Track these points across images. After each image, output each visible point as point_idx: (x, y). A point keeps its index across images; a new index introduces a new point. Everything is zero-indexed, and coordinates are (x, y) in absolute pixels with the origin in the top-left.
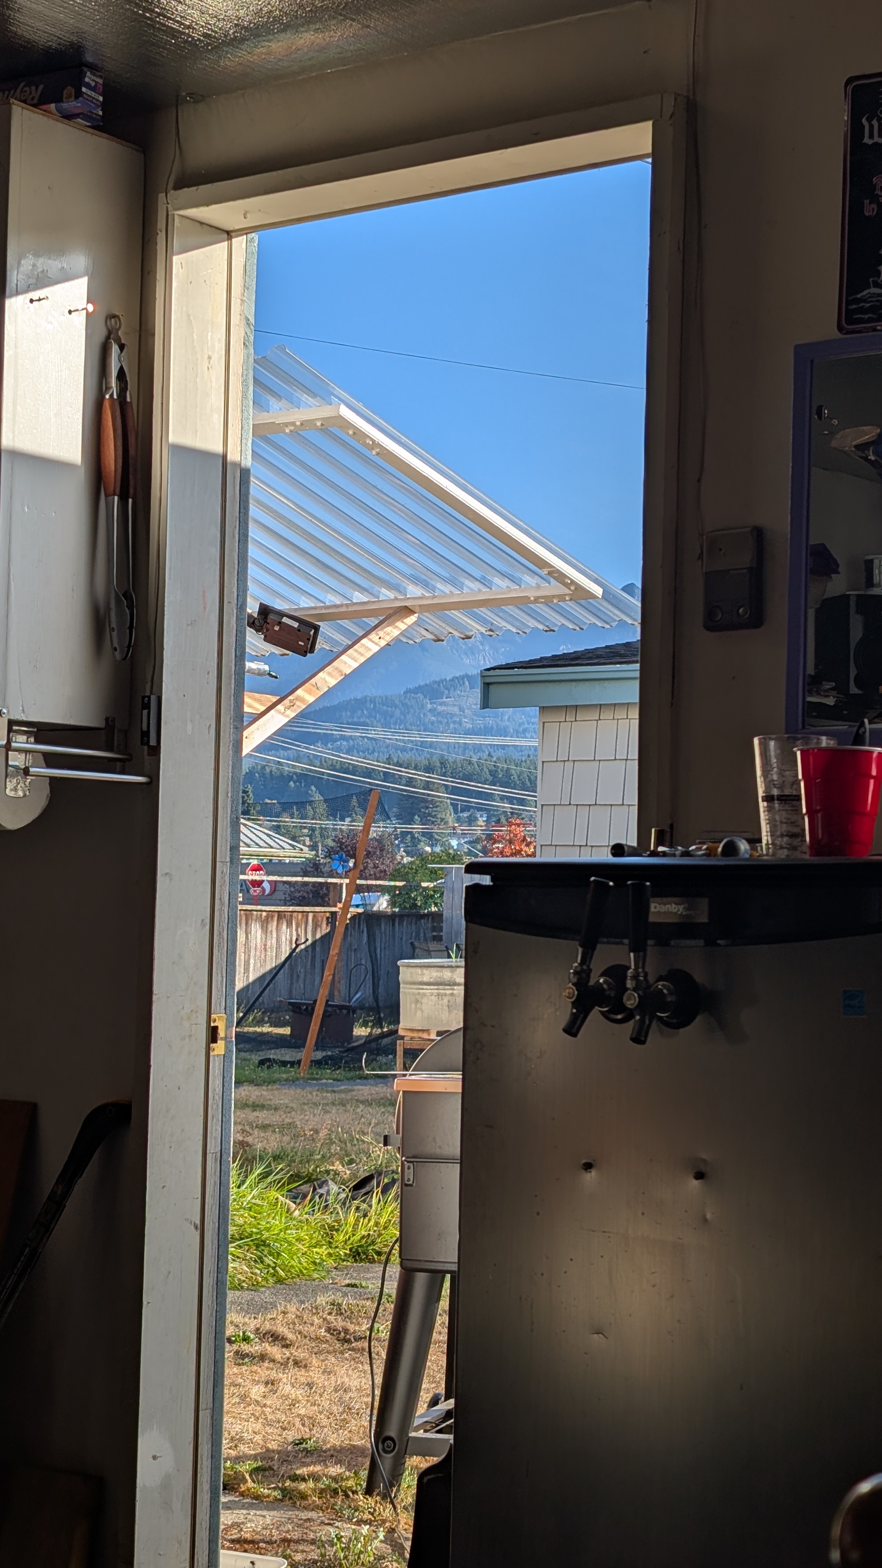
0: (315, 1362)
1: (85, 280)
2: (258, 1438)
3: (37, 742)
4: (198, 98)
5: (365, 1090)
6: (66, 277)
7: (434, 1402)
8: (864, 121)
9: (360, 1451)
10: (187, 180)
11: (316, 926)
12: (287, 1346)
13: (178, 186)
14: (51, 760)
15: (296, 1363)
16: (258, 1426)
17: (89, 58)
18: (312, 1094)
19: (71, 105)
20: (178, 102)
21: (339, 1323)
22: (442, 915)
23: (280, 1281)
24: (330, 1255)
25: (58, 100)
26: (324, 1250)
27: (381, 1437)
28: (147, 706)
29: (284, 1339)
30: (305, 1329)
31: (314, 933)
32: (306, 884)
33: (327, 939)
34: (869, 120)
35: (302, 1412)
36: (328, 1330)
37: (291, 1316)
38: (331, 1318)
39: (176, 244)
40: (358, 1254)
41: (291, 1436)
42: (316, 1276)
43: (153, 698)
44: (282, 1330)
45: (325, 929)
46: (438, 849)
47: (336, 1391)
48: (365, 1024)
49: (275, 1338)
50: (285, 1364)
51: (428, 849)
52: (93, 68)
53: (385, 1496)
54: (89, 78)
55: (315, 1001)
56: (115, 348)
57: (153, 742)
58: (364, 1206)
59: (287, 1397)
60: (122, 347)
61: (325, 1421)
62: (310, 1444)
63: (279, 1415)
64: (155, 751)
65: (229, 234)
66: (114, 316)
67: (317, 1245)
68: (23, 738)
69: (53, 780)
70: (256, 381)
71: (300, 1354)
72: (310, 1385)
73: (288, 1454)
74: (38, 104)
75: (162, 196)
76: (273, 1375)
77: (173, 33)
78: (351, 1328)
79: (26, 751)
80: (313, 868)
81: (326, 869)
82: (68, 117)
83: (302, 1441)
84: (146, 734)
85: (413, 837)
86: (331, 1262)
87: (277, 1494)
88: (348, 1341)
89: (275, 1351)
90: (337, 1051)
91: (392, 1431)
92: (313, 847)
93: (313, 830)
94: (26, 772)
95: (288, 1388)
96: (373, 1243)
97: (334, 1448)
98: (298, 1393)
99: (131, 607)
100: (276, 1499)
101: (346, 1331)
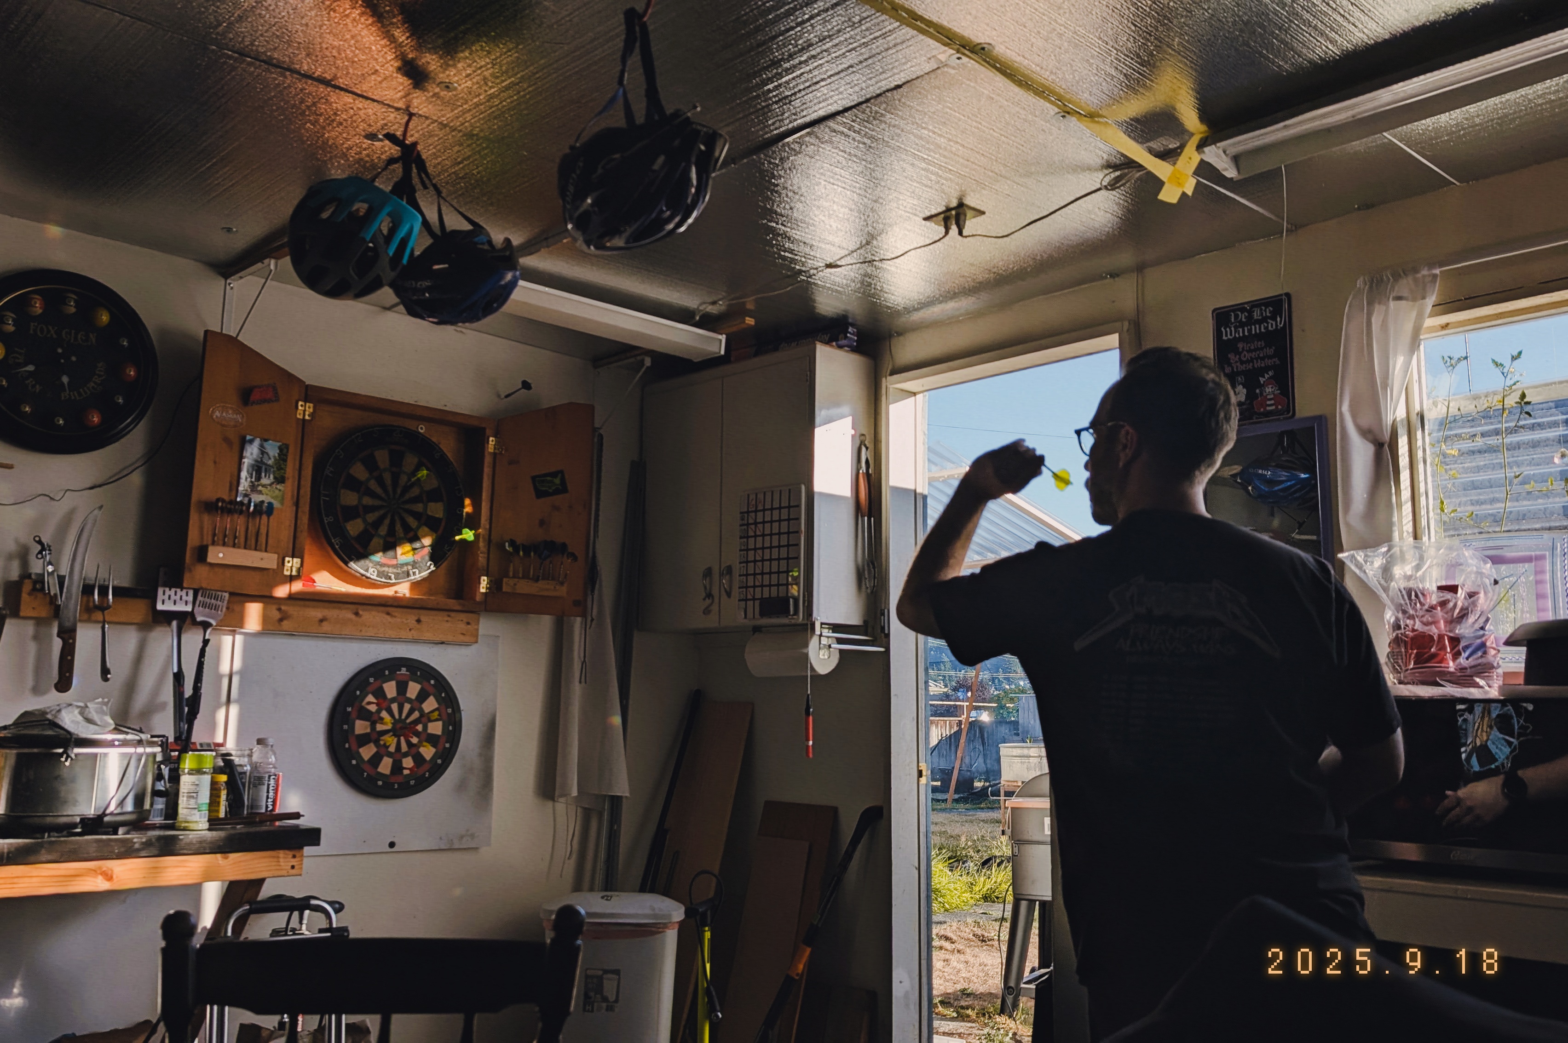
0: (968, 950)
1: (850, 418)
2: (941, 987)
3: (833, 632)
4: (900, 334)
5: (982, 815)
6: (842, 417)
7: (1033, 970)
8: (1223, 329)
9: (996, 996)
10: (897, 371)
11: (951, 727)
12: (953, 943)
13: (891, 374)
14: (840, 641)
15: (959, 951)
16: (941, 982)
17: (850, 320)
18: (954, 816)
19: (843, 342)
20: (890, 336)
21: (979, 932)
22: (1018, 722)
23: (946, 910)
24: (972, 898)
25: (837, 340)
26: (968, 895)
27: (1007, 988)
28: (883, 614)
29: (951, 939)
30: (962, 934)
31: (950, 731)
32: (942, 705)
33: (958, 734)
34: (1225, 329)
35: (964, 975)
36: (974, 935)
37: (954, 928)
38: (975, 929)
39: (891, 398)
40: (986, 898)
41: (959, 987)
42: (965, 908)
43: (886, 611)
44: (950, 935)
45: (955, 729)
46: (1013, 687)
47: (980, 965)
48: (980, 781)
49: (947, 938)
50: (953, 951)
51: (1007, 687)
52: (853, 325)
53: (1010, 1017)
54: (850, 329)
55: (953, 768)
56: (864, 449)
57: (886, 632)
58: (989, 872)
59: (955, 968)
60: (867, 448)
61: (976, 980)
62: (969, 991)
63: (952, 977)
64: (888, 636)
65: (915, 394)
66: (863, 435)
67: (965, 892)
68: (827, 630)
69: (841, 651)
70: (929, 460)
71: (961, 947)
72: (967, 962)
73: (958, 996)
74: (828, 343)
75: (884, 380)
76: (947, 957)
77: (888, 308)
78: (986, 934)
79: (828, 637)
80: (947, 697)
81: (953, 698)
82: (840, 347)
83: (965, 989)
84: (883, 628)
85: (999, 680)
86: (972, 902)
87: (955, 1015)
88: (985, 941)
89: (947, 945)
90: (966, 794)
91: (1012, 984)
92: (946, 686)
93: (944, 677)
94: (830, 646)
95: (955, 964)
96: (994, 892)
97: (981, 993)
98: (961, 966)
99: (874, 568)
100: (953, 1017)
101: (983, 936)
